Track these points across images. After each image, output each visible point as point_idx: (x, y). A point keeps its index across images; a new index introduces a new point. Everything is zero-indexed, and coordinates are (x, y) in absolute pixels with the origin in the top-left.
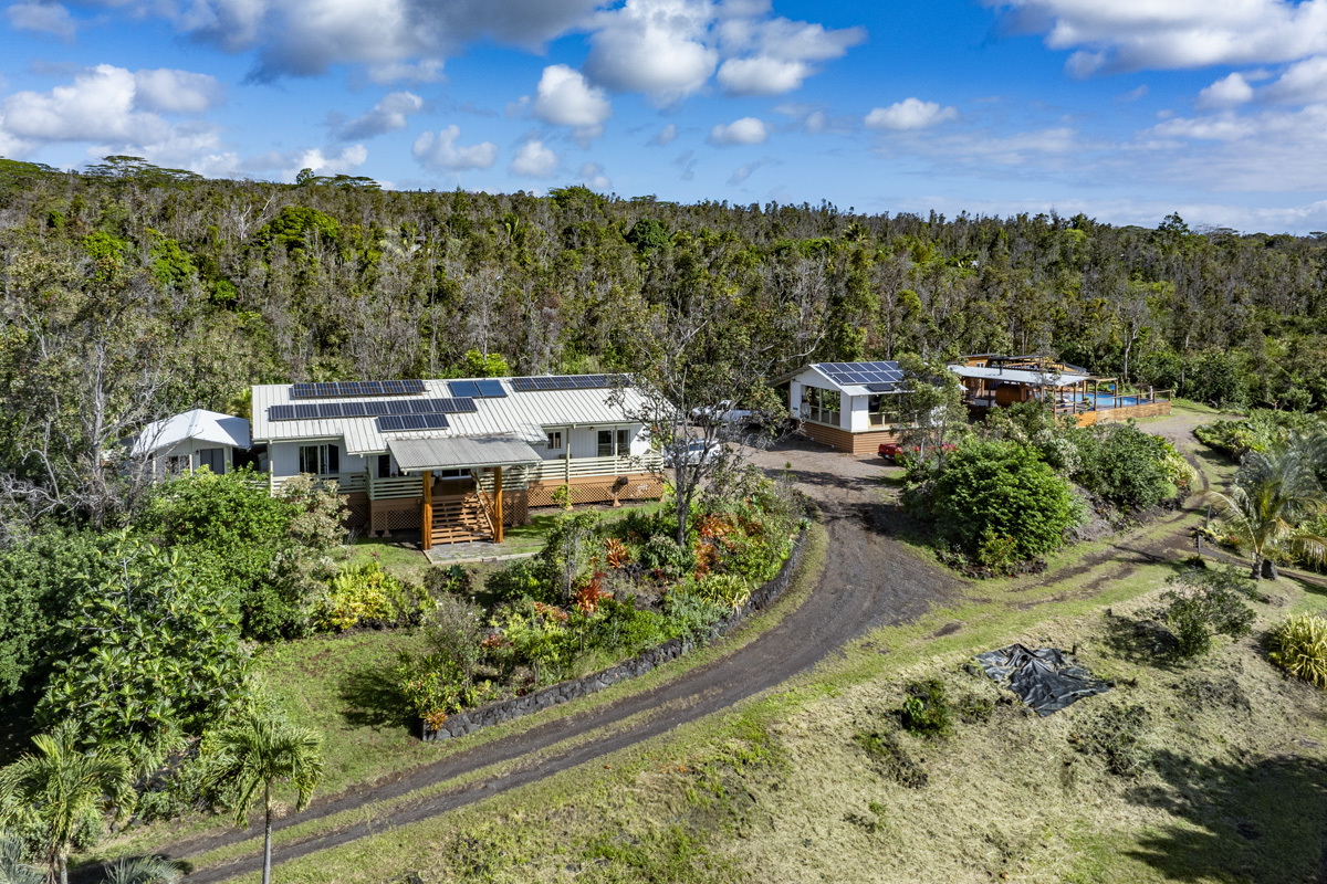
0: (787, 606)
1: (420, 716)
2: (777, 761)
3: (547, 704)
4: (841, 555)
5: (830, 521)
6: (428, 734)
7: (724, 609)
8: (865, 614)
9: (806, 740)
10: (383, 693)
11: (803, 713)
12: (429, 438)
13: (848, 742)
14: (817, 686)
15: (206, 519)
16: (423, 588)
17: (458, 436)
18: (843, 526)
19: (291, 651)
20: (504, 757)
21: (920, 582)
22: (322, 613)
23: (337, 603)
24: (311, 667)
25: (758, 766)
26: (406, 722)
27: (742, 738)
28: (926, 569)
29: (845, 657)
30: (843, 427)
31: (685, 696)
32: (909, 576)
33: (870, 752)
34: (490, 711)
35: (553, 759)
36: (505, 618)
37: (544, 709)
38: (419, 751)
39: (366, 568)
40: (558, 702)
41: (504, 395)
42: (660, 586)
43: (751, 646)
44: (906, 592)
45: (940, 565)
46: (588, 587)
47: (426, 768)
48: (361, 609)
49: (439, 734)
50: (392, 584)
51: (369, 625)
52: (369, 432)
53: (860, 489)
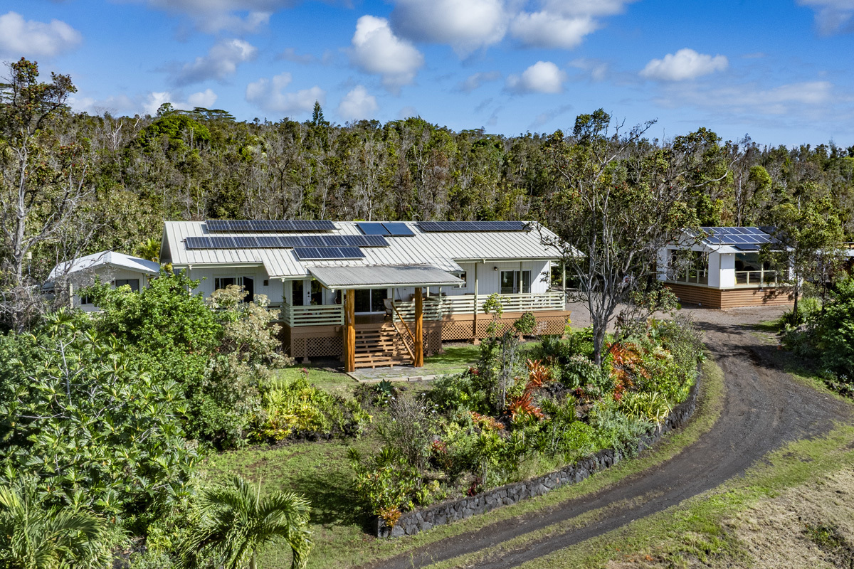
0: (699, 425)
1: (374, 513)
2: (736, 552)
3: (496, 505)
4: (738, 385)
5: (719, 358)
6: (383, 530)
7: (646, 424)
8: (776, 431)
9: (759, 534)
10: (328, 495)
11: (749, 510)
12: (347, 266)
13: (798, 535)
14: (754, 488)
15: (138, 322)
16: (355, 401)
17: (375, 266)
18: (733, 363)
19: (226, 460)
20: (463, 552)
21: (818, 406)
22: (255, 425)
23: (271, 415)
24: (249, 473)
25: (719, 556)
26: (357, 520)
27: (698, 532)
28: (818, 394)
29: (772, 465)
30: (711, 284)
31: (629, 497)
32: (806, 400)
33: (820, 544)
34: (442, 509)
35: (513, 553)
36: (442, 427)
37: (493, 510)
38: (376, 547)
39: (295, 384)
40: (505, 503)
41: (413, 235)
42: (582, 405)
43: (676, 458)
44: (809, 413)
45: (832, 393)
46: (520, 399)
47: (386, 562)
48: (294, 421)
49: (393, 530)
50: (323, 398)
51: (304, 436)
52: (288, 261)
53: (739, 333)
